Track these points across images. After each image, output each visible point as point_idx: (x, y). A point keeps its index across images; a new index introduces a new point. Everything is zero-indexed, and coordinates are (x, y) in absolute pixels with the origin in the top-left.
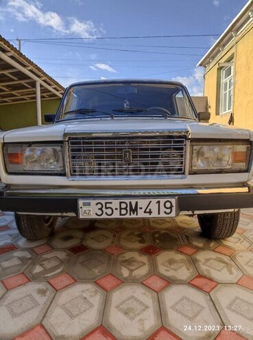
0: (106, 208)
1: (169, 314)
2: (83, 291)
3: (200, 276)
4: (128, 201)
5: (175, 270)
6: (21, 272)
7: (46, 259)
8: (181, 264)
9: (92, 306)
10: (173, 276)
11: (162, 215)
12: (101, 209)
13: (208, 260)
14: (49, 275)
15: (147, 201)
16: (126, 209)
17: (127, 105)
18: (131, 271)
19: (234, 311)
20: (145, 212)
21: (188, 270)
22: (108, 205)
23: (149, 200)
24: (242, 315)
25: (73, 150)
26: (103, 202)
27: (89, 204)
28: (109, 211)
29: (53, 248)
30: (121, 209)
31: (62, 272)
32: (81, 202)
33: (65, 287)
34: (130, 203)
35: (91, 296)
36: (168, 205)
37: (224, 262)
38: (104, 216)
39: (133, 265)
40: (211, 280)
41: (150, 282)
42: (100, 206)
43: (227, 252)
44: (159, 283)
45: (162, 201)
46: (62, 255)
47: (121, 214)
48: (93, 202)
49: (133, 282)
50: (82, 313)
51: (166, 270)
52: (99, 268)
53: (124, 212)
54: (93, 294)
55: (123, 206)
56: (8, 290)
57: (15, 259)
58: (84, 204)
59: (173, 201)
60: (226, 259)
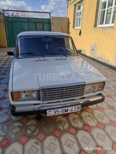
0: (57, 112)
1: (81, 144)
2: (51, 140)
3: (85, 125)
4: (65, 109)
5: (77, 123)
6: (23, 135)
7: (29, 126)
8: (78, 120)
9: (57, 146)
10: (77, 127)
11: (76, 111)
12: (55, 112)
13: (86, 116)
14: (35, 134)
15: (71, 108)
16: (64, 111)
17: (47, 47)
18: (63, 126)
19: (98, 139)
20: (70, 111)
21: (81, 122)
22: (58, 111)
23: (72, 107)
24: (101, 140)
25: (44, 94)
26: (56, 110)
27: (51, 111)
28: (58, 113)
29: (29, 119)
30: (62, 111)
31: (39, 132)
32: (48, 111)
33: (44, 139)
34: (66, 109)
35: (55, 141)
36: (78, 108)
37: (91, 117)
38: (56, 114)
39: (62, 123)
40: (89, 126)
41: (71, 131)
42: (55, 111)
43: (91, 111)
44: (74, 131)
45: (76, 107)
46: (34, 122)
47: (62, 113)
48: (52, 111)
49: (66, 132)
50: (55, 150)
51: (74, 124)
52: (51, 127)
53: (63, 112)
54: (55, 140)
55: (63, 110)
56: (24, 145)
57: (16, 128)
58: (49, 112)
59: (80, 106)
60: (91, 115)
